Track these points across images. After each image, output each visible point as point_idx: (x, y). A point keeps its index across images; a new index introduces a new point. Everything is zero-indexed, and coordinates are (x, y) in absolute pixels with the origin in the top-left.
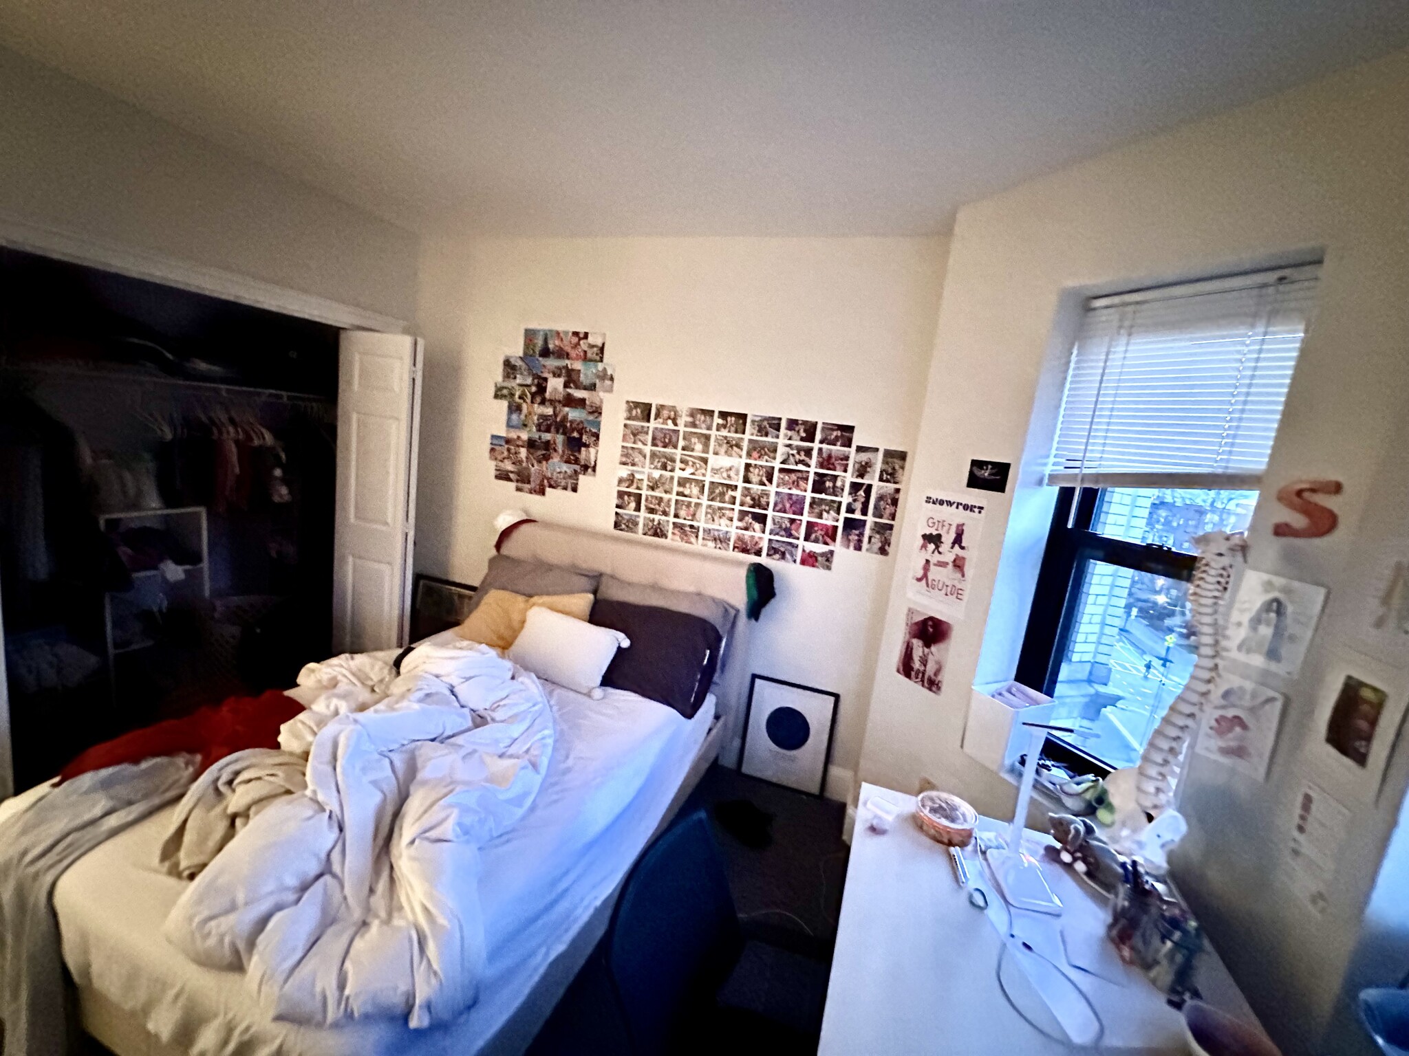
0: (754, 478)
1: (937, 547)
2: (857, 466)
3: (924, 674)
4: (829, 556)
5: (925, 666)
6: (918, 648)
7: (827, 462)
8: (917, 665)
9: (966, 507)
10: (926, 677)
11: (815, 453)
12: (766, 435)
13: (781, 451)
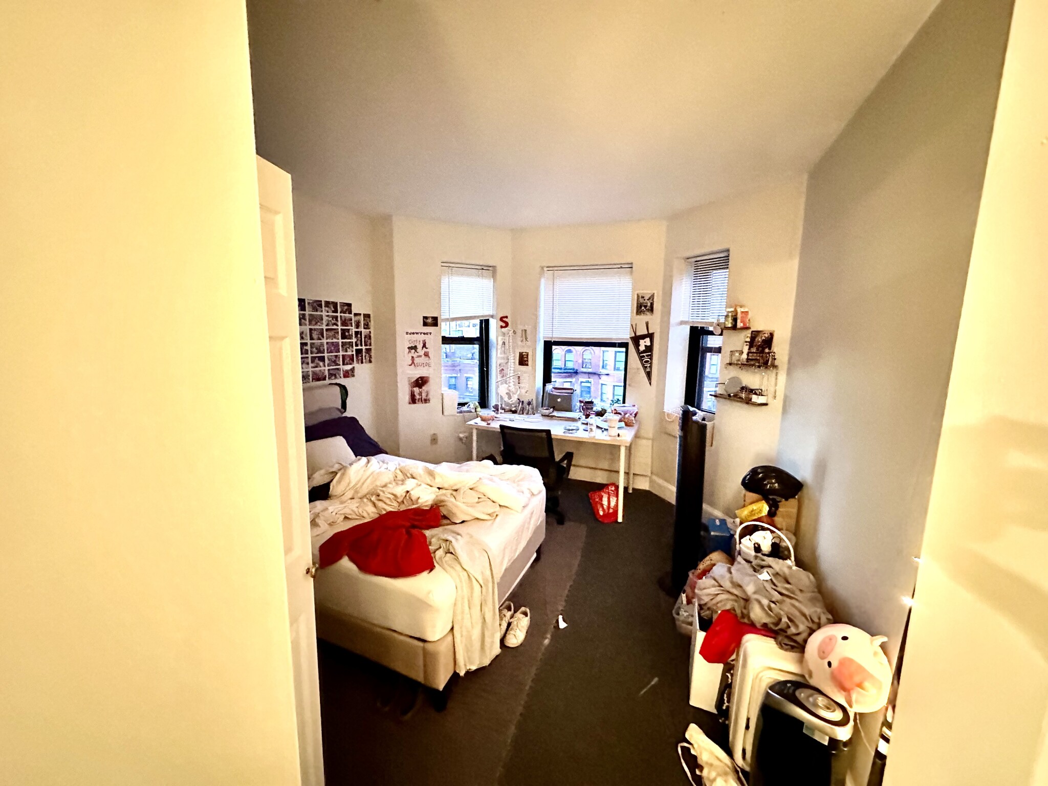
0: (315, 336)
1: (416, 351)
2: (356, 323)
3: (421, 399)
4: (353, 370)
5: (422, 395)
6: (416, 390)
7: (344, 323)
8: (418, 397)
9: (424, 334)
10: (423, 399)
11: (339, 319)
12: (317, 311)
13: (325, 318)
